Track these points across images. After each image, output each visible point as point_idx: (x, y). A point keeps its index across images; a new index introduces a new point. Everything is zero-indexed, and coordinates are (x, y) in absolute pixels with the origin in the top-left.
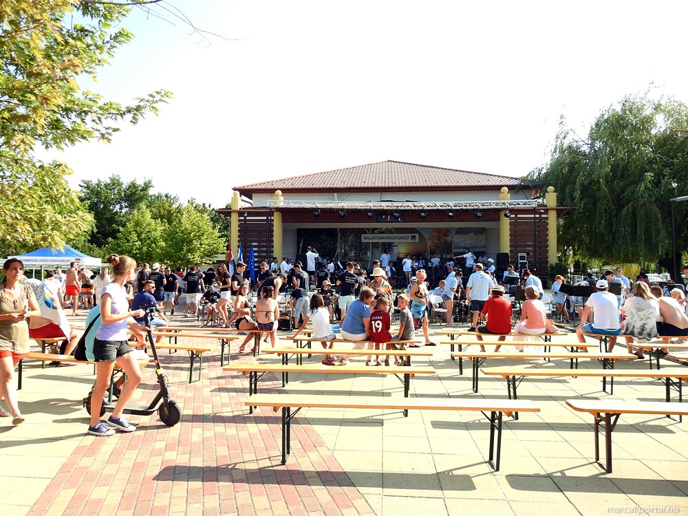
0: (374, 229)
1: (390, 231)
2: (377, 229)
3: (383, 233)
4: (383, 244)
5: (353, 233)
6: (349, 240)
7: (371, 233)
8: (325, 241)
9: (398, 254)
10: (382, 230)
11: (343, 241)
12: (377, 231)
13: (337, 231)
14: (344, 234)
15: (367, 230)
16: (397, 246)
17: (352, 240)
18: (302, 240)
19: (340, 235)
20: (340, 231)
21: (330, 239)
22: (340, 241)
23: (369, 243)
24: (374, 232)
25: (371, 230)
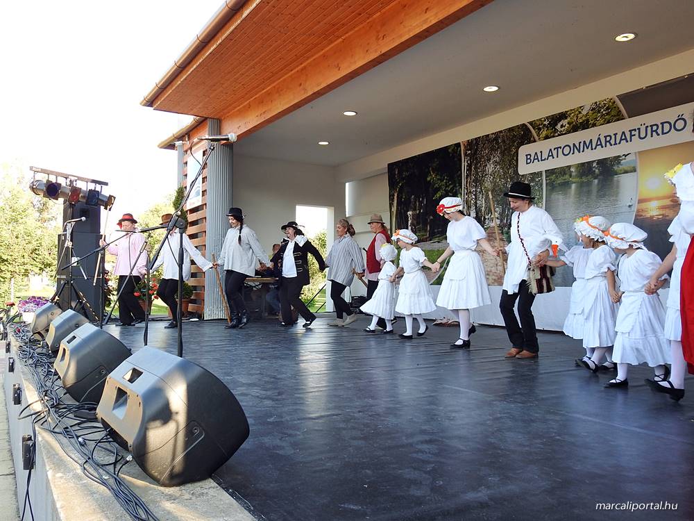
0: (555, 119)
1: (607, 112)
2: (563, 116)
3: (585, 125)
4: (585, 169)
5: (498, 148)
6: (486, 175)
7: (547, 137)
8: (437, 190)
9: (640, 201)
10: (580, 116)
11: (472, 180)
12: (565, 122)
13: (460, 150)
14: (476, 158)
15: (534, 128)
16: (635, 171)
17: (493, 174)
18: (396, 195)
19: (466, 164)
20: (466, 149)
21: (446, 182)
22: (467, 182)
23: (540, 174)
24: (556, 129)
25: (545, 125)
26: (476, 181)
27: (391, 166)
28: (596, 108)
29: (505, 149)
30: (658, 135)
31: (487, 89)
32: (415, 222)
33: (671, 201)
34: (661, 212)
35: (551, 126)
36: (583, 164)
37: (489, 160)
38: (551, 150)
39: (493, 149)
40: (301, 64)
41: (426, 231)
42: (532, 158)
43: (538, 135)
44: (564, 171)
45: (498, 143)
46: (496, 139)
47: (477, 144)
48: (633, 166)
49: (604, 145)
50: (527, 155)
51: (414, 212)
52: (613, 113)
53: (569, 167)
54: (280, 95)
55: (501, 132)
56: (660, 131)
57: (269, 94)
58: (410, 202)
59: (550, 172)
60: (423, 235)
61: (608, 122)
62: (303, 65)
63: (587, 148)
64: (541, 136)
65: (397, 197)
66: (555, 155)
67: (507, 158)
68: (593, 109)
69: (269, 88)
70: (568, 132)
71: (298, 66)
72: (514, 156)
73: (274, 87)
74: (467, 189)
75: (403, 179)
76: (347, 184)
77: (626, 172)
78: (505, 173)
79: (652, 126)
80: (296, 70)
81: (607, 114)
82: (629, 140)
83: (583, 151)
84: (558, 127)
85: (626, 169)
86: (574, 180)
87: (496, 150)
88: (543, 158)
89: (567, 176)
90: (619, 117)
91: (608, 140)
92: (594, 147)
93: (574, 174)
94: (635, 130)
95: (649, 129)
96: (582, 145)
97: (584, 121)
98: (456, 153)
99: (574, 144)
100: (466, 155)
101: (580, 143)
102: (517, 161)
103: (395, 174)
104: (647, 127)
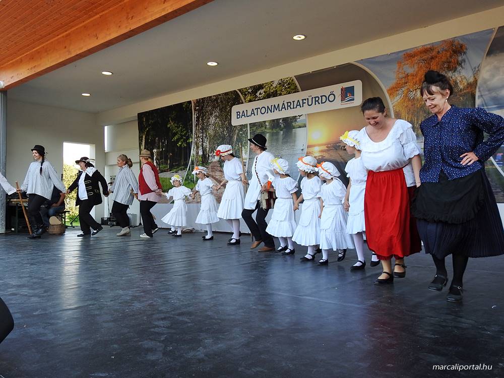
0: (256, 89)
1: (288, 87)
2: (260, 87)
3: (275, 94)
4: (275, 123)
5: (218, 106)
6: (210, 125)
7: (250, 101)
8: (175, 134)
9: (309, 147)
10: (272, 87)
12: (262, 91)
13: (191, 106)
14: (203, 112)
15: (242, 94)
16: (305, 126)
17: (214, 124)
18: (144, 136)
19: (196, 116)
20: (196, 106)
21: (181, 129)
22: (196, 129)
23: (245, 126)
24: (256, 96)
25: (249, 92)
26: (202, 129)
27: (140, 115)
28: (282, 83)
29: (223, 108)
30: (319, 104)
31: (210, 64)
32: (159, 158)
33: (327, 147)
34: (321, 154)
35: (253, 93)
36: (273, 121)
37: (211, 114)
38: (253, 109)
39: (214, 107)
40: (66, 31)
41: (167, 164)
42: (241, 115)
43: (245, 99)
44: (262, 124)
45: (217, 103)
46: (216, 100)
47: (203, 102)
48: (304, 123)
49: (286, 108)
50: (237, 112)
51: (158, 150)
52: (292, 87)
53: (265, 122)
54: (48, 54)
55: (220, 95)
56: (320, 101)
57: (38, 52)
58: (155, 142)
59: (252, 125)
60: (165, 167)
61: (289, 93)
62: (67, 32)
63: (276, 110)
64: (247, 100)
65: (145, 139)
66: (256, 114)
67: (224, 114)
68: (280, 84)
69: (38, 48)
70: (264, 98)
71: (63, 32)
72: (228, 112)
73: (43, 47)
74: (196, 134)
75: (150, 125)
76: (106, 128)
77: (300, 127)
78: (222, 124)
79: (315, 98)
80: (62, 35)
82: (302, 105)
83: (274, 112)
84: (258, 94)
85: (300, 125)
86: (268, 131)
87: (216, 108)
88: (248, 115)
89: (263, 128)
90: (296, 91)
91: (289, 105)
92: (280, 110)
93: (268, 127)
94: (305, 100)
95: (314, 99)
96: (273, 107)
97: (274, 91)
98: (188, 108)
99: (268, 107)
100: (195, 110)
101: (272, 106)
102: (231, 116)
103: (143, 122)
104: (312, 98)
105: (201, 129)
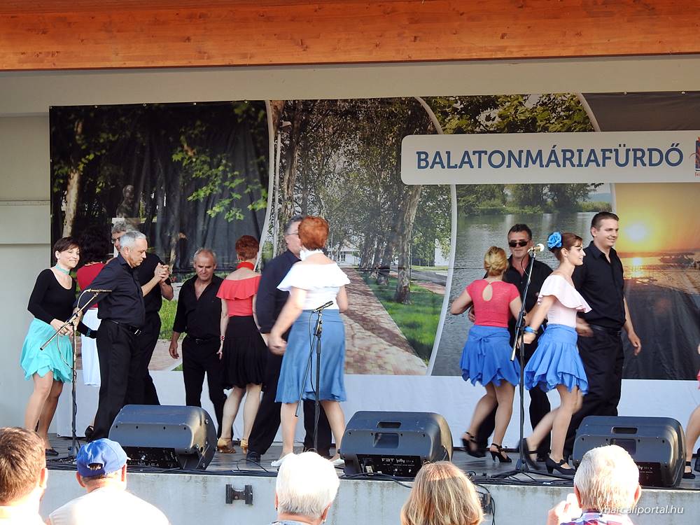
0: (476, 105)
1: (567, 115)
3: (529, 126)
4: (530, 195)
7: (459, 131)
10: (520, 109)
11: (294, 178)
12: (494, 113)
13: (265, 116)
14: (305, 138)
15: (434, 109)
17: (345, 173)
18: (75, 177)
19: (280, 145)
21: (224, 172)
22: (282, 179)
23: (445, 189)
24: (476, 121)
25: (455, 109)
26: (305, 180)
27: (61, 118)
28: (549, 104)
29: (372, 135)
30: (644, 165)
33: (663, 260)
34: (647, 274)
35: (467, 113)
36: (526, 187)
37: (336, 146)
38: (466, 153)
39: (342, 131)
42: (430, 160)
43: (443, 123)
44: (493, 191)
45: (354, 116)
46: (352, 112)
47: (307, 111)
48: (607, 202)
49: (561, 162)
50: (419, 153)
52: (576, 118)
53: (501, 187)
55: (363, 101)
56: (646, 160)
58: (121, 198)
59: (464, 190)
61: (569, 130)
63: (534, 162)
64: (447, 126)
65: (82, 182)
66: (475, 162)
67: (376, 151)
68: (544, 104)
70: (499, 130)
72: (391, 149)
74: (283, 191)
78: (372, 177)
79: (635, 150)
81: (568, 117)
82: (600, 162)
83: (526, 166)
84: (482, 117)
85: (596, 205)
86: (509, 209)
87: (351, 132)
88: (452, 164)
89: (497, 202)
90: (586, 127)
91: (568, 157)
92: (545, 163)
93: (509, 199)
94: (611, 151)
95: (631, 154)
96: (524, 156)
97: (528, 119)
98: (256, 118)
99: (510, 152)
100: (279, 127)
101: (521, 152)
102: (399, 158)
103: (73, 133)
104: (628, 150)
105: (298, 179)
